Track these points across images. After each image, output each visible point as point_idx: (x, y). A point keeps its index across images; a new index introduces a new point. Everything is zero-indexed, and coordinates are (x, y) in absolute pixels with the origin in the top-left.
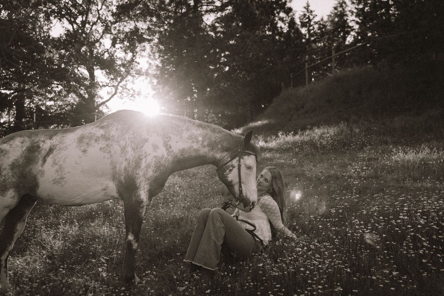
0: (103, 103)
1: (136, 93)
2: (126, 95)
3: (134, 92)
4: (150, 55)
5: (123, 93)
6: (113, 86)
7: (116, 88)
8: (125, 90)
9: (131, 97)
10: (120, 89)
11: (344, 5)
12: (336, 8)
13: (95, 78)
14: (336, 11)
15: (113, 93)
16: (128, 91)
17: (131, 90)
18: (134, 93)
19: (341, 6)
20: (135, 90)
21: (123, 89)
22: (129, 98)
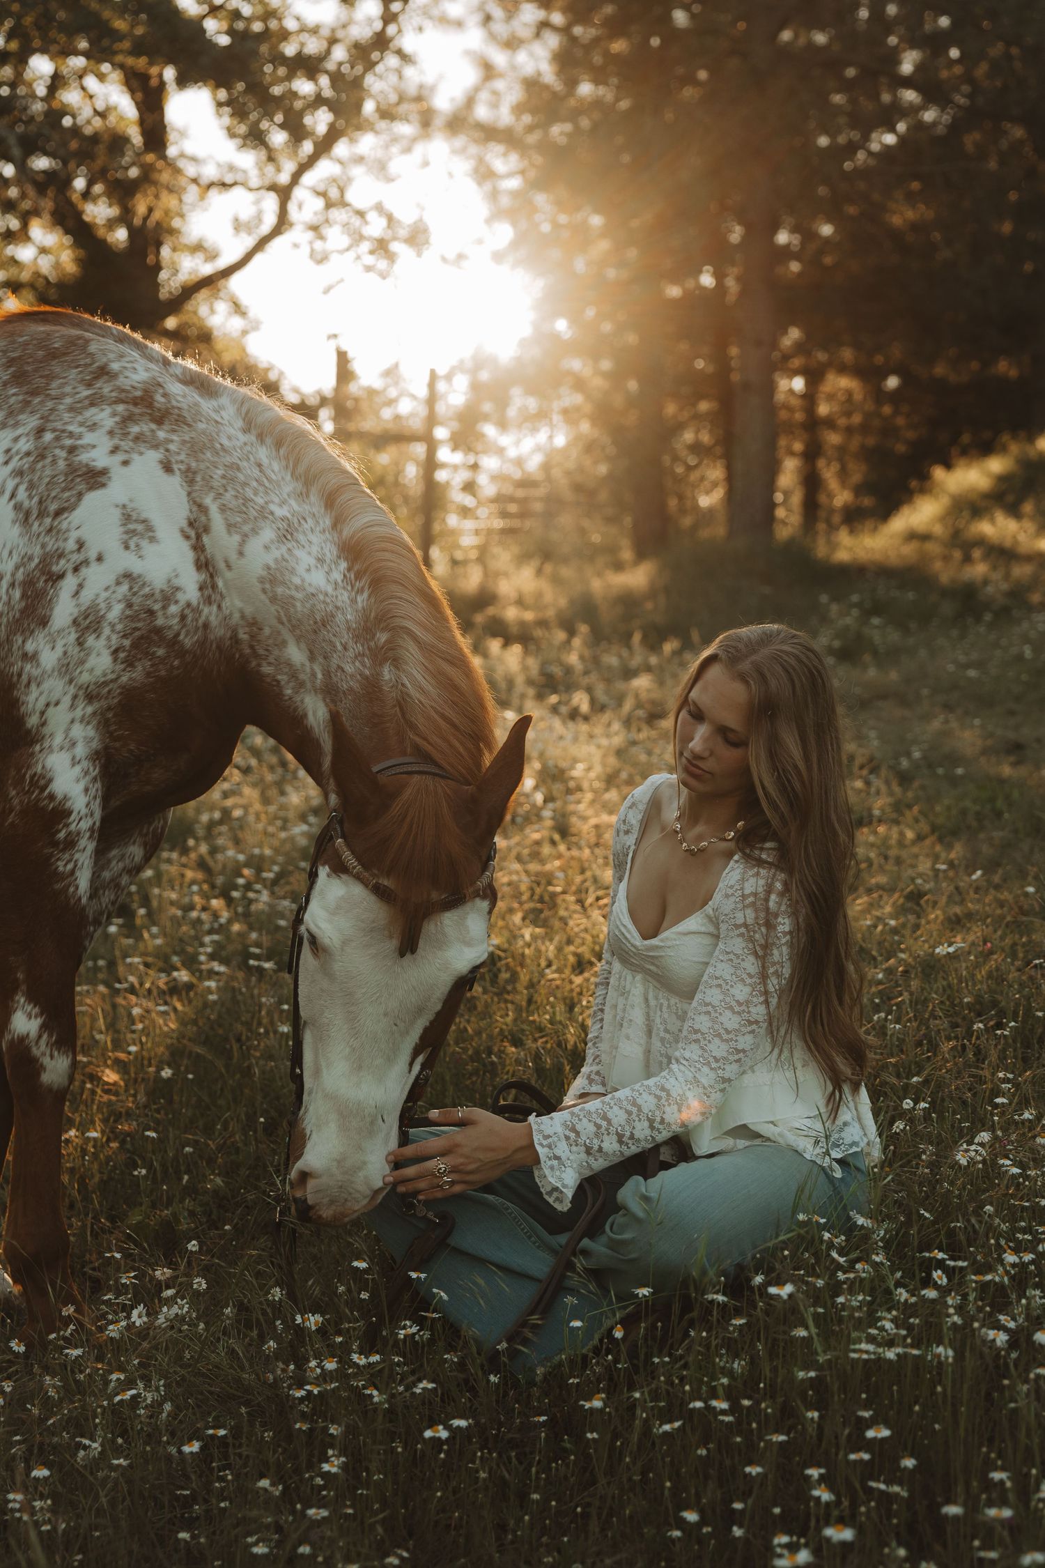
0: (209, 282)
1: (403, 233)
2: (345, 241)
3: (389, 226)
4: (488, 19)
5: (325, 229)
6: (273, 187)
7: (284, 193)
8: (337, 215)
9: (372, 252)
10: (306, 205)
13: (172, 136)
15: (266, 228)
16: (356, 221)
17: (372, 216)
18: (387, 235)
20: (397, 215)
21: (329, 205)
22: (358, 258)
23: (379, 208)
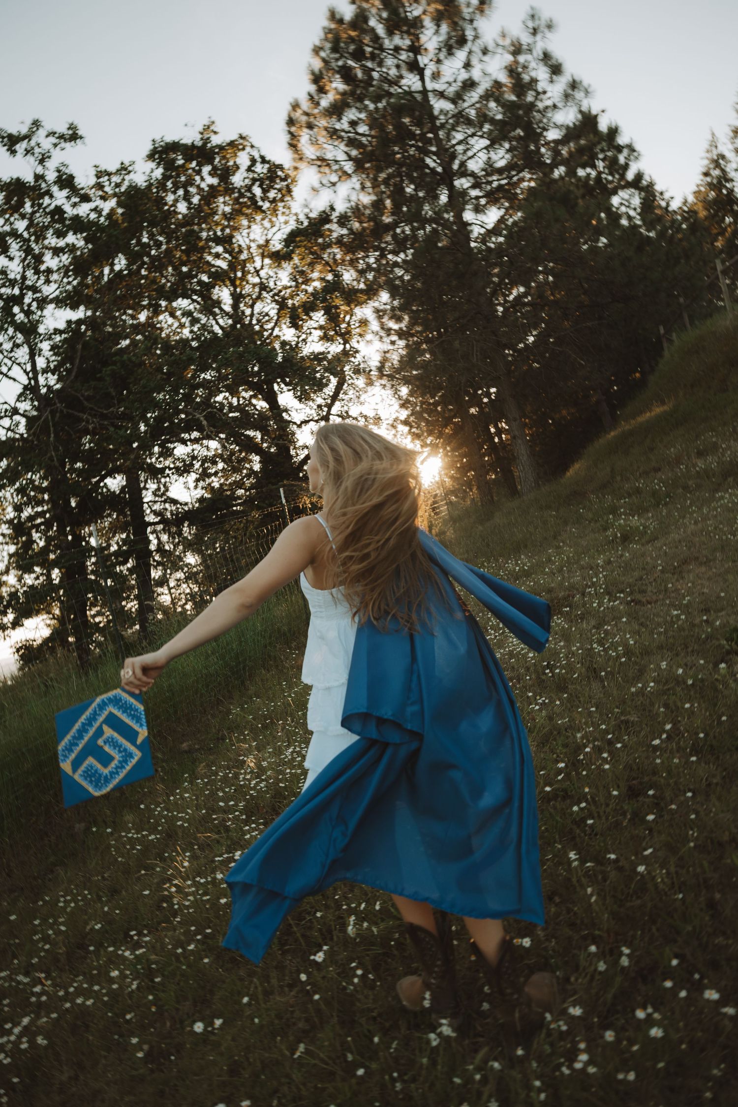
11: (721, 161)
12: (706, 174)
14: (709, 179)
19: (717, 165)
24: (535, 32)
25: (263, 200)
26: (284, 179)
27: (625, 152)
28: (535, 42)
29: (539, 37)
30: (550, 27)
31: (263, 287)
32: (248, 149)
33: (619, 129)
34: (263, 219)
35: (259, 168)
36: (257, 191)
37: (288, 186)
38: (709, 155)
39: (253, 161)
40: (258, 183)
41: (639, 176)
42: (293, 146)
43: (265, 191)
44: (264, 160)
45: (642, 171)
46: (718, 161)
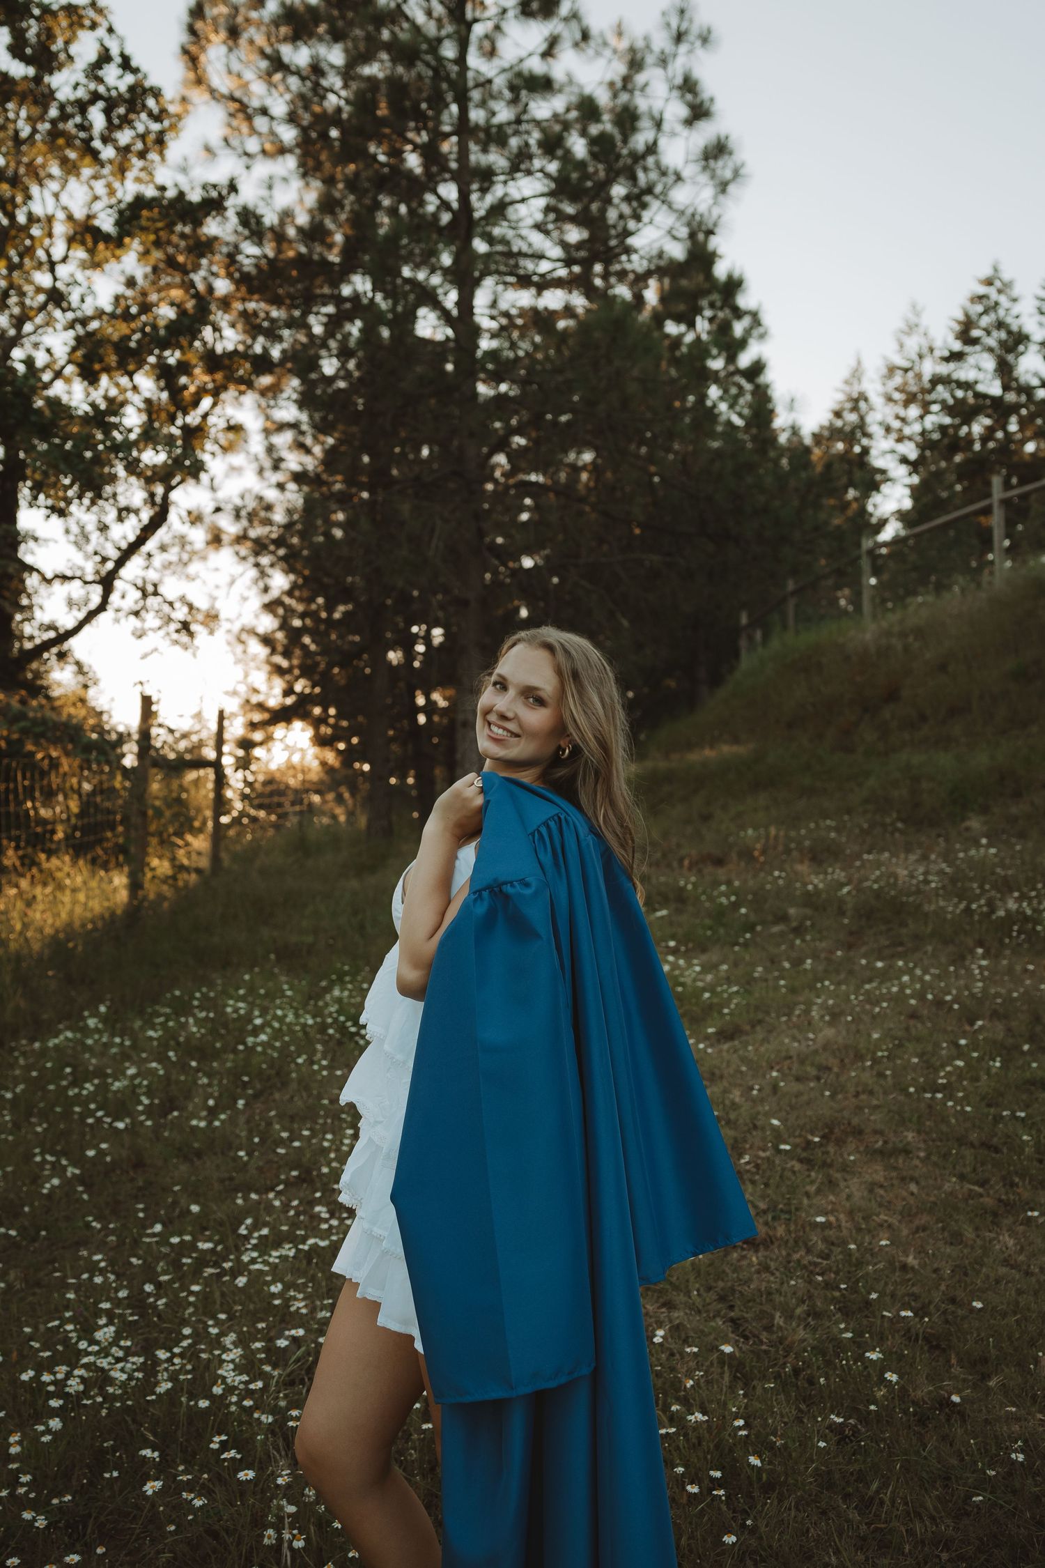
1: (200, 617)
2: (157, 623)
3: (190, 612)
5: (143, 613)
8: (152, 601)
9: (178, 631)
11: (862, 404)
12: (838, 414)
14: (839, 423)
16: (166, 608)
17: (177, 605)
18: (189, 619)
19: (855, 409)
20: (196, 604)
21: (145, 595)
22: (168, 634)
23: (183, 599)
24: (679, 37)
25: (105, 140)
26: (157, 118)
27: (746, 321)
28: (675, 56)
29: (683, 48)
30: (705, 39)
31: (56, 297)
32: (101, 32)
33: (744, 285)
34: (95, 177)
35: (111, 74)
36: (97, 116)
37: (161, 133)
38: (847, 388)
39: (105, 57)
40: (101, 104)
41: (757, 368)
42: (192, 59)
43: (111, 127)
44: (126, 64)
45: (764, 359)
46: (857, 401)
